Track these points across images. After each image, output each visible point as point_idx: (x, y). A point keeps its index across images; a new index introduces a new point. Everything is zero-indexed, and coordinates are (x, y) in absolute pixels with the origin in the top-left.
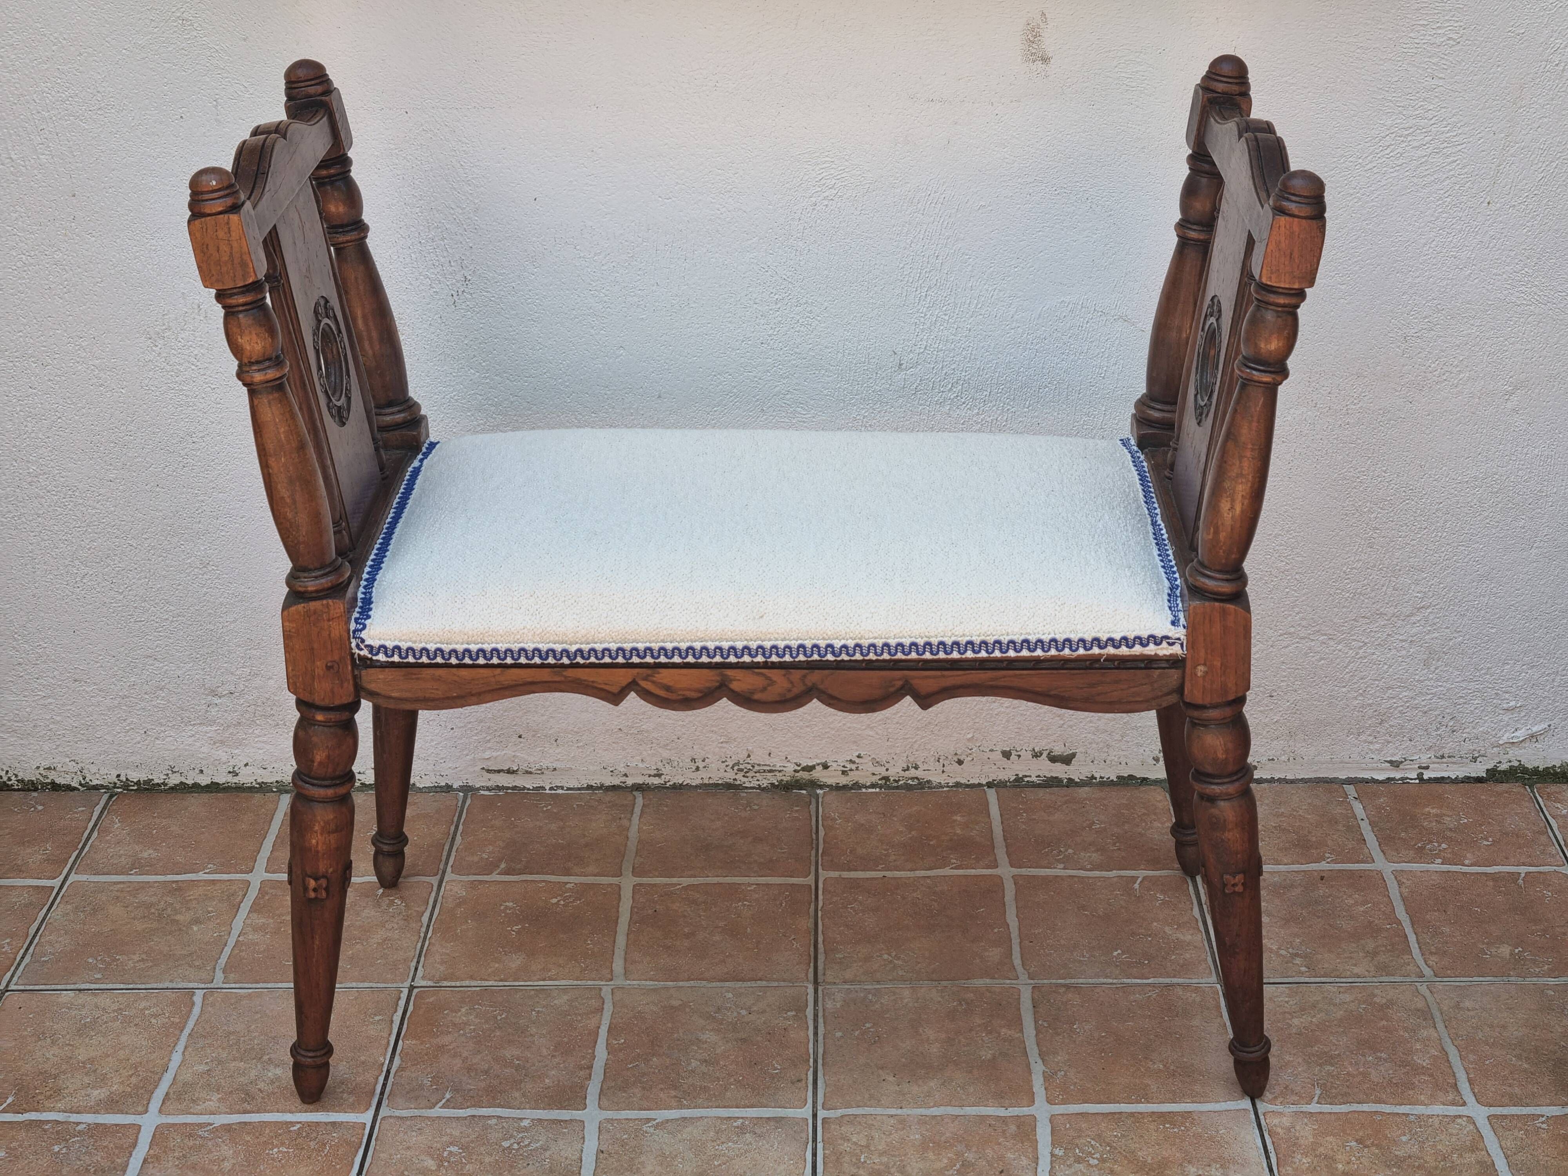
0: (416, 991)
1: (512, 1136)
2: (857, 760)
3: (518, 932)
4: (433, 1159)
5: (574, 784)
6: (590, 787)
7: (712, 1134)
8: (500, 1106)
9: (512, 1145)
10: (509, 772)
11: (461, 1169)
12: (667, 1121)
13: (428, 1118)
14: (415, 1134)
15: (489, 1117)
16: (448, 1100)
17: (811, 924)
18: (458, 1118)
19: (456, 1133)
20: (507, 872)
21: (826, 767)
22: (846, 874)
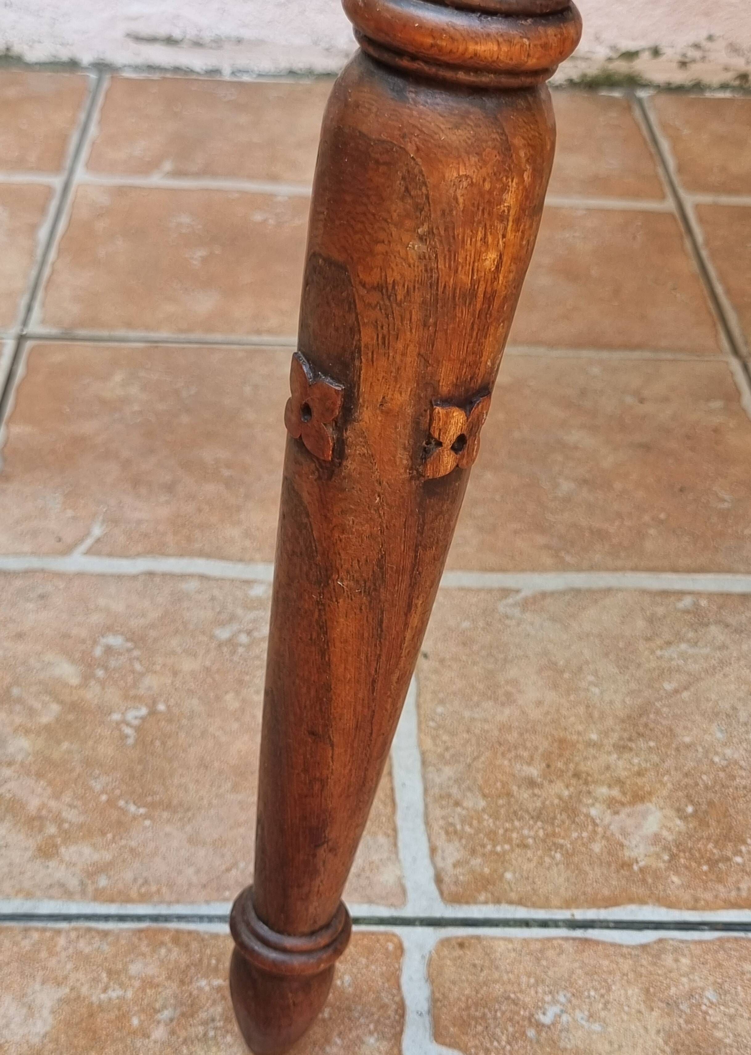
0: (28, 345)
1: (232, 618)
2: (705, 44)
3: (204, 260)
4: (73, 661)
5: (266, 65)
6: (292, 73)
7: (641, 624)
8: (202, 554)
9: (236, 634)
10: (170, 41)
11: (135, 685)
12: (544, 595)
13: (59, 575)
14: (31, 606)
15: (183, 577)
16: (98, 540)
17: (694, 266)
18: (119, 577)
19: (119, 607)
20: (178, 173)
21: (656, 52)
22: (725, 200)
